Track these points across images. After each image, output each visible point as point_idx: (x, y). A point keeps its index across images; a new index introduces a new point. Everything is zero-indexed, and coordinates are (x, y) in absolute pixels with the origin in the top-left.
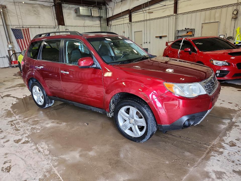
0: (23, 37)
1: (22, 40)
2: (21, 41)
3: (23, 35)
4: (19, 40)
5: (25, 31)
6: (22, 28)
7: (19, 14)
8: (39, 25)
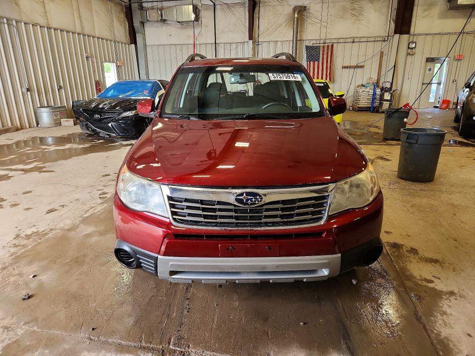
0: (319, 59)
1: (316, 63)
2: (314, 65)
3: (321, 56)
4: (312, 63)
5: (326, 49)
6: (323, 45)
7: (324, 19)
8: (355, 36)
